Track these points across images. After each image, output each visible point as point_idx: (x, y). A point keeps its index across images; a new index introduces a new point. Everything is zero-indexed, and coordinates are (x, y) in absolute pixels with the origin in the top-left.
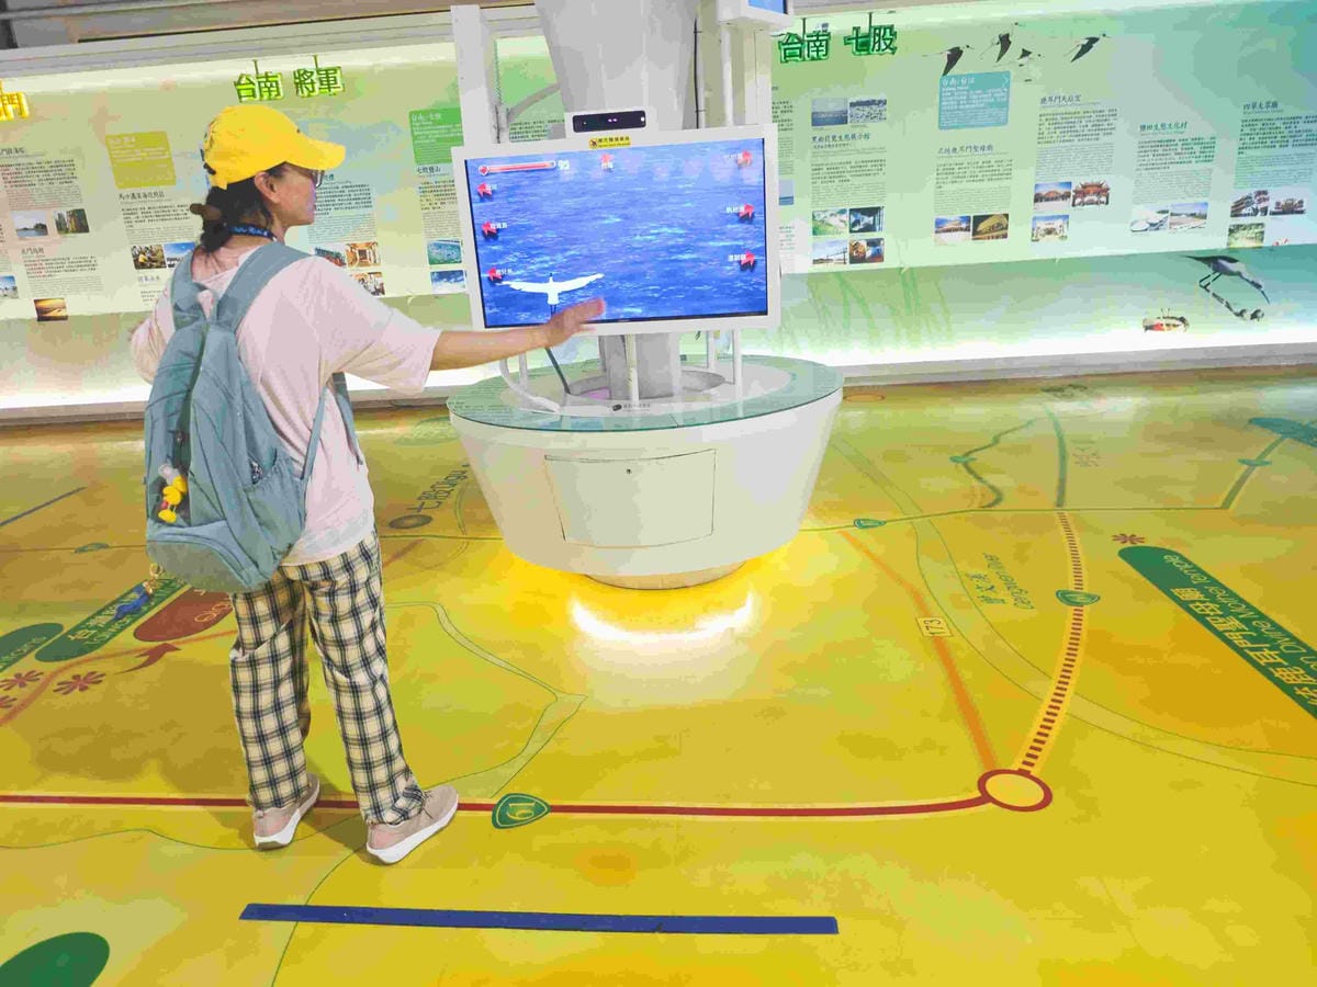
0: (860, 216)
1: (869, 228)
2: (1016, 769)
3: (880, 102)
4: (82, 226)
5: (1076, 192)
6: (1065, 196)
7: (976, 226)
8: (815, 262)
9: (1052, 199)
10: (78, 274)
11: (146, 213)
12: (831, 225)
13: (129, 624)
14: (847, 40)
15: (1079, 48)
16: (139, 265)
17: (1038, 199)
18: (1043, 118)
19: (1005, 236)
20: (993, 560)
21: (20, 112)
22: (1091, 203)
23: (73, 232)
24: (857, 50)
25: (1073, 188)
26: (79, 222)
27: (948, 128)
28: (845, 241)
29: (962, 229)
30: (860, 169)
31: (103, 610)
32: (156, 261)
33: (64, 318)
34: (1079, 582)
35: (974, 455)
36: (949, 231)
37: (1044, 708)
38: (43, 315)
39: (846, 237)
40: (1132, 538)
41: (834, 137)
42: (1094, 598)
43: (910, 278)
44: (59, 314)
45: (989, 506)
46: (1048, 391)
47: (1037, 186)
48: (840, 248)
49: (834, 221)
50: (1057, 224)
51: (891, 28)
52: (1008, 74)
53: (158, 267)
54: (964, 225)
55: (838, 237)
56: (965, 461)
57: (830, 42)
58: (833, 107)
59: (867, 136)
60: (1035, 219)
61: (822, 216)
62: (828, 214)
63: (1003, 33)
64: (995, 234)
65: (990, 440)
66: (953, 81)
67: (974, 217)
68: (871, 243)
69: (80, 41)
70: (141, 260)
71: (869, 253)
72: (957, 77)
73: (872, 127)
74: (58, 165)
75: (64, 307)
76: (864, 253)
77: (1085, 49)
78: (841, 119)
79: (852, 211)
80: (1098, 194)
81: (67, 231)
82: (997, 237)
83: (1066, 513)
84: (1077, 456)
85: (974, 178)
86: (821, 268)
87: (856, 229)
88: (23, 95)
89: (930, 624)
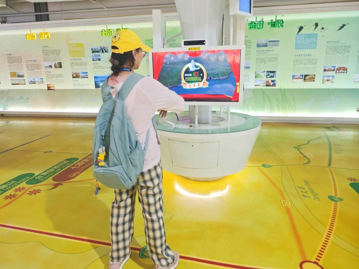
0: (269, 73)
1: (272, 77)
2: (313, 261)
3: (277, 41)
4: (60, 66)
5: (337, 69)
6: (334, 70)
7: (305, 78)
8: (255, 85)
9: (329, 71)
10: (58, 78)
11: (77, 64)
12: (260, 75)
13: (52, 176)
14: (269, 23)
15: (340, 27)
16: (73, 77)
17: (325, 70)
18: (328, 47)
19: (314, 81)
20: (307, 182)
21: (48, 37)
22: (342, 72)
23: (58, 68)
24: (271, 26)
25: (336, 68)
26: (60, 65)
27: (298, 49)
28: (264, 80)
29: (300, 78)
30: (271, 60)
31: (46, 170)
32: (78, 76)
33: (54, 90)
34: (336, 193)
35: (301, 147)
36: (296, 78)
37: (324, 239)
38: (49, 89)
39: (265, 79)
40: (354, 180)
41: (263, 51)
42: (341, 200)
43: (283, 92)
44: (53, 89)
45: (305, 164)
46: (326, 128)
47: (324, 67)
48: (263, 82)
49: (262, 74)
50: (330, 78)
51: (282, 20)
52: (317, 34)
53: (78, 78)
54: (301, 77)
55: (262, 79)
56: (298, 148)
57: (264, 24)
58: (263, 42)
59: (273, 50)
60: (323, 76)
61: (258, 72)
62: (260, 72)
63: (316, 22)
64: (311, 80)
65: (306, 142)
66: (300, 36)
67: (305, 75)
68: (272, 81)
69: (65, 19)
70: (74, 75)
71: (272, 84)
72: (302, 35)
73: (274, 48)
74: (56, 51)
75: (54, 87)
76: (270, 84)
77: (342, 28)
78: (266, 46)
79: (267, 72)
80: (344, 70)
81: (57, 68)
82: (311, 81)
83: (331, 169)
84: (335, 150)
85: (305, 64)
86: (257, 87)
87: (268, 77)
88: (49, 33)
89: (285, 203)
